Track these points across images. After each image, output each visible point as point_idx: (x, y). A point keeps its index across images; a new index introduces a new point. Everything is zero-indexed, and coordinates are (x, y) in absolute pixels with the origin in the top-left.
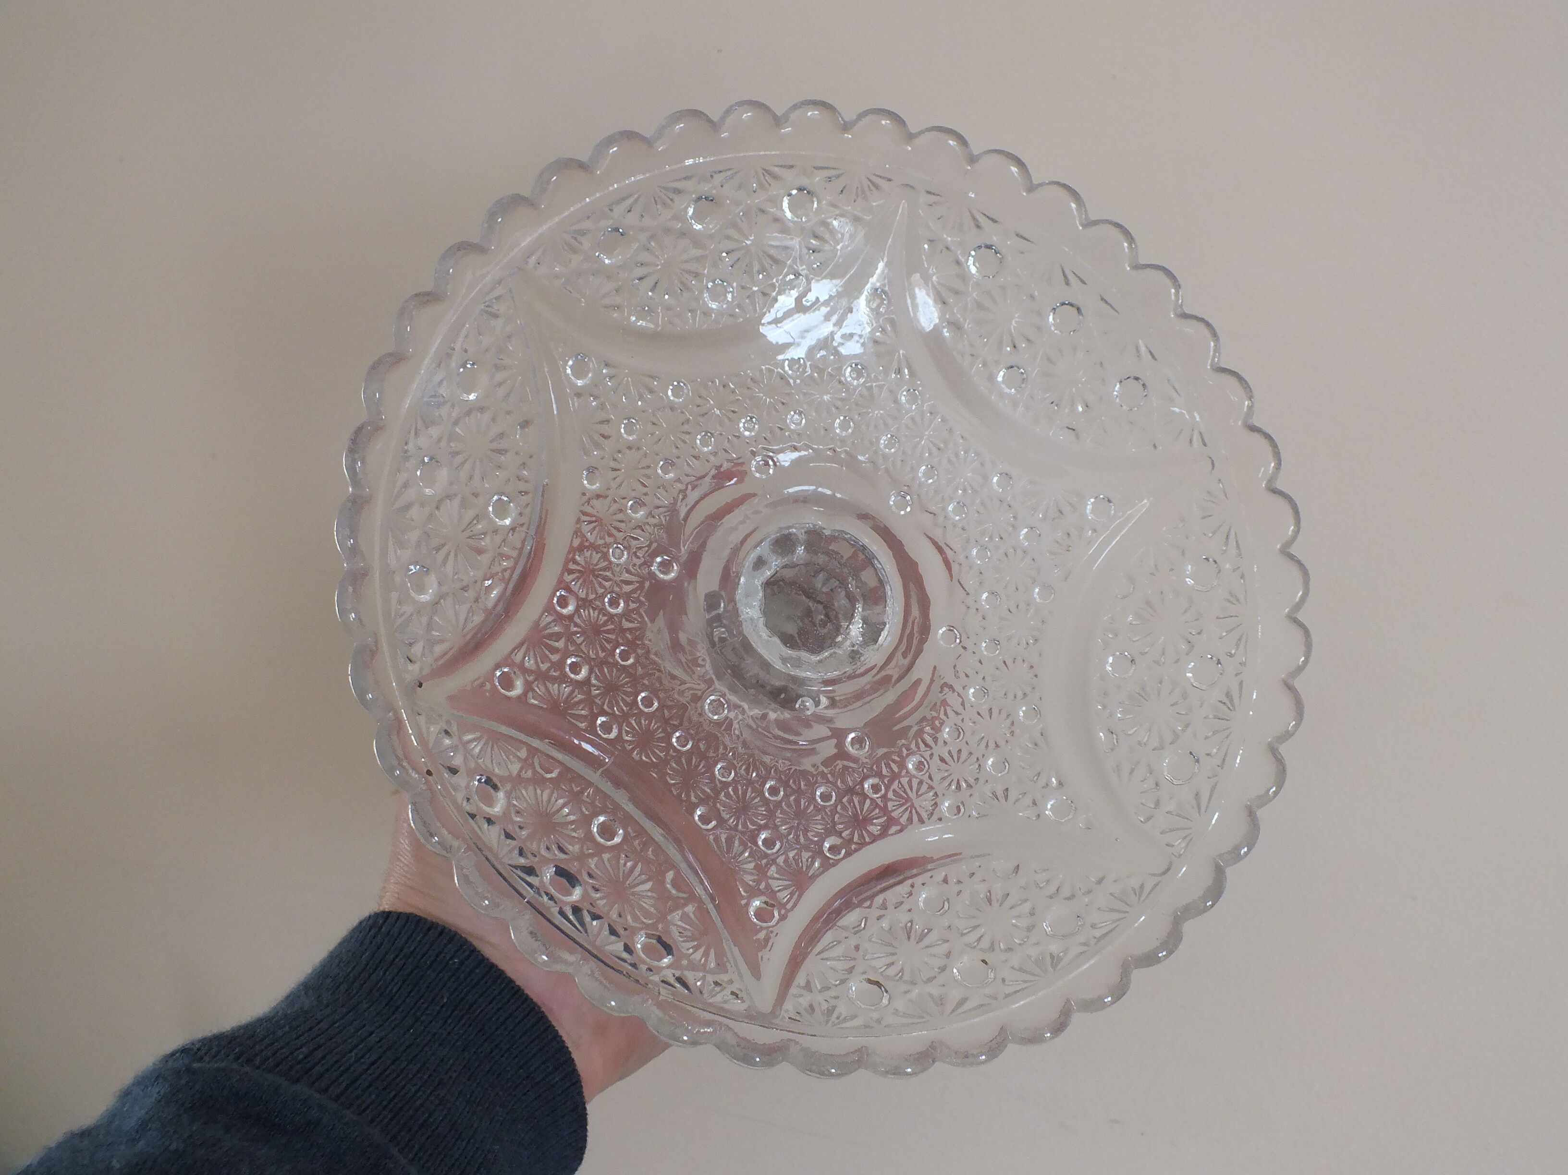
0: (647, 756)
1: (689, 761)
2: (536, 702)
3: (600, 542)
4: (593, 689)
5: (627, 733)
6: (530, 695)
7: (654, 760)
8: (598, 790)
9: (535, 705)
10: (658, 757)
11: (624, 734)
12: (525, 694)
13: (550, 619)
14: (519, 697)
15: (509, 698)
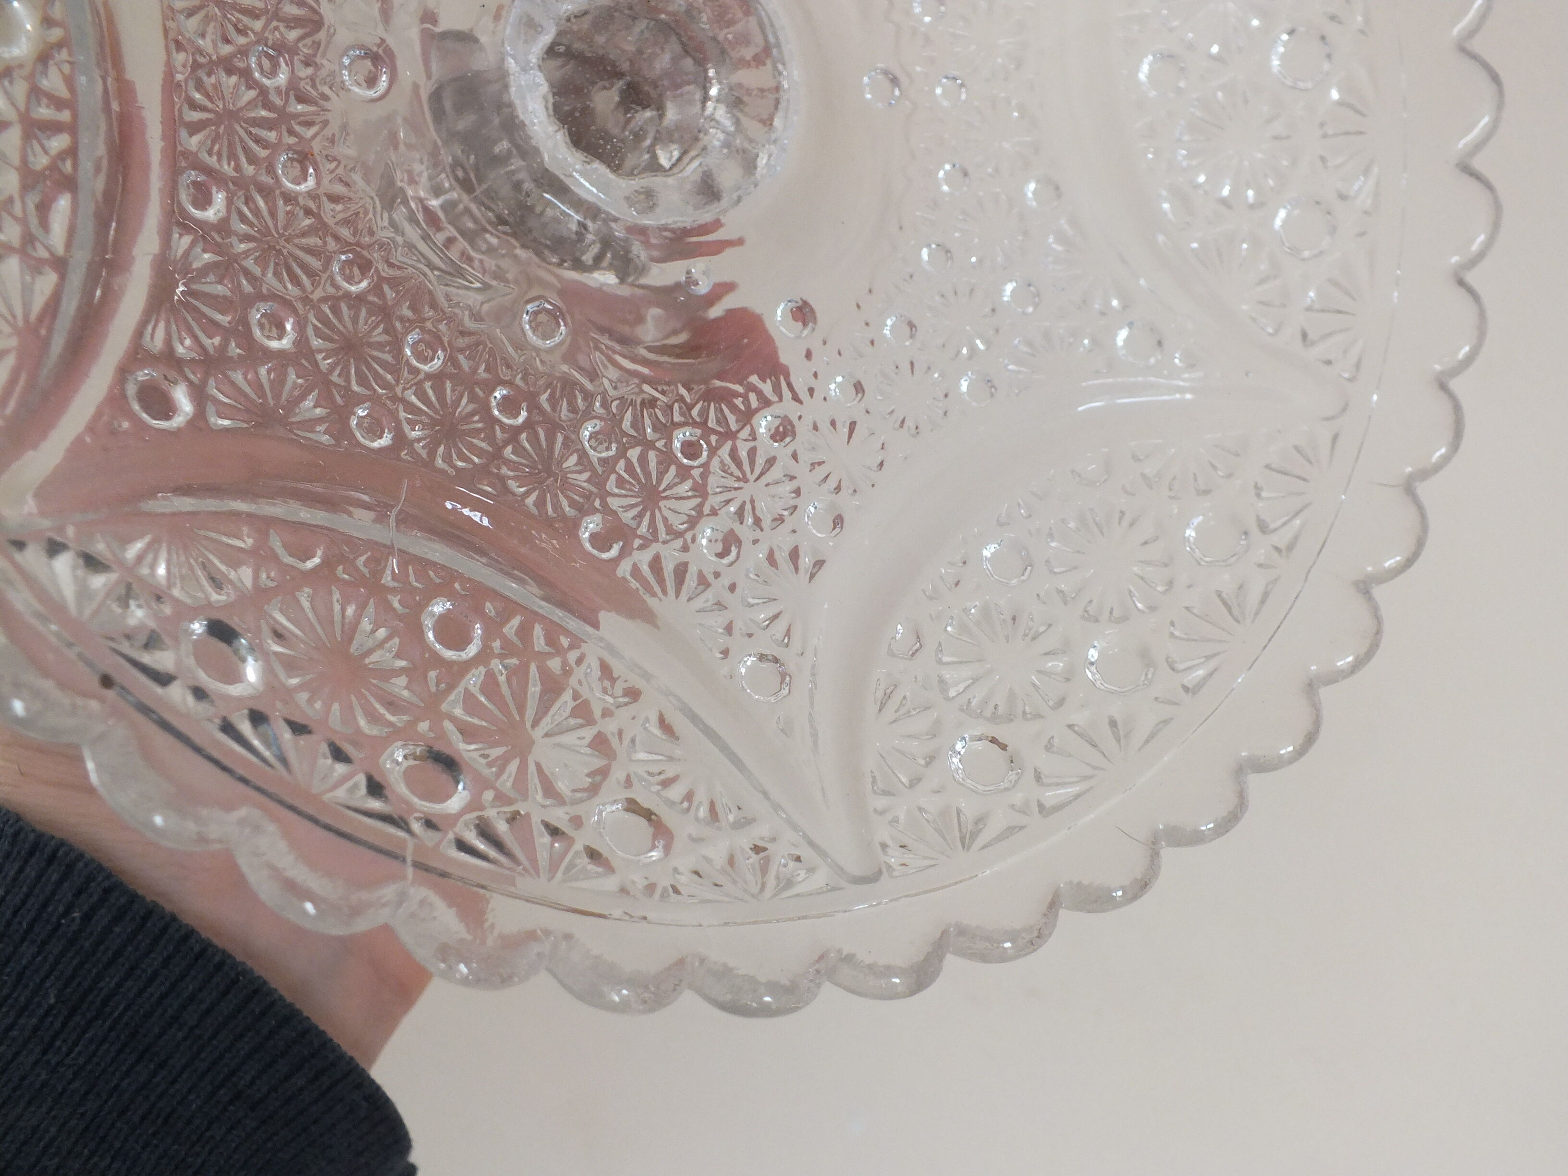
0: (462, 457)
1: (534, 439)
2: (226, 423)
3: (226, 49)
4: (319, 357)
5: (412, 424)
6: (211, 409)
7: (476, 460)
8: (407, 559)
9: (226, 430)
10: (480, 453)
11: (406, 428)
12: (200, 414)
13: (187, 240)
14: (191, 423)
15: (177, 433)
